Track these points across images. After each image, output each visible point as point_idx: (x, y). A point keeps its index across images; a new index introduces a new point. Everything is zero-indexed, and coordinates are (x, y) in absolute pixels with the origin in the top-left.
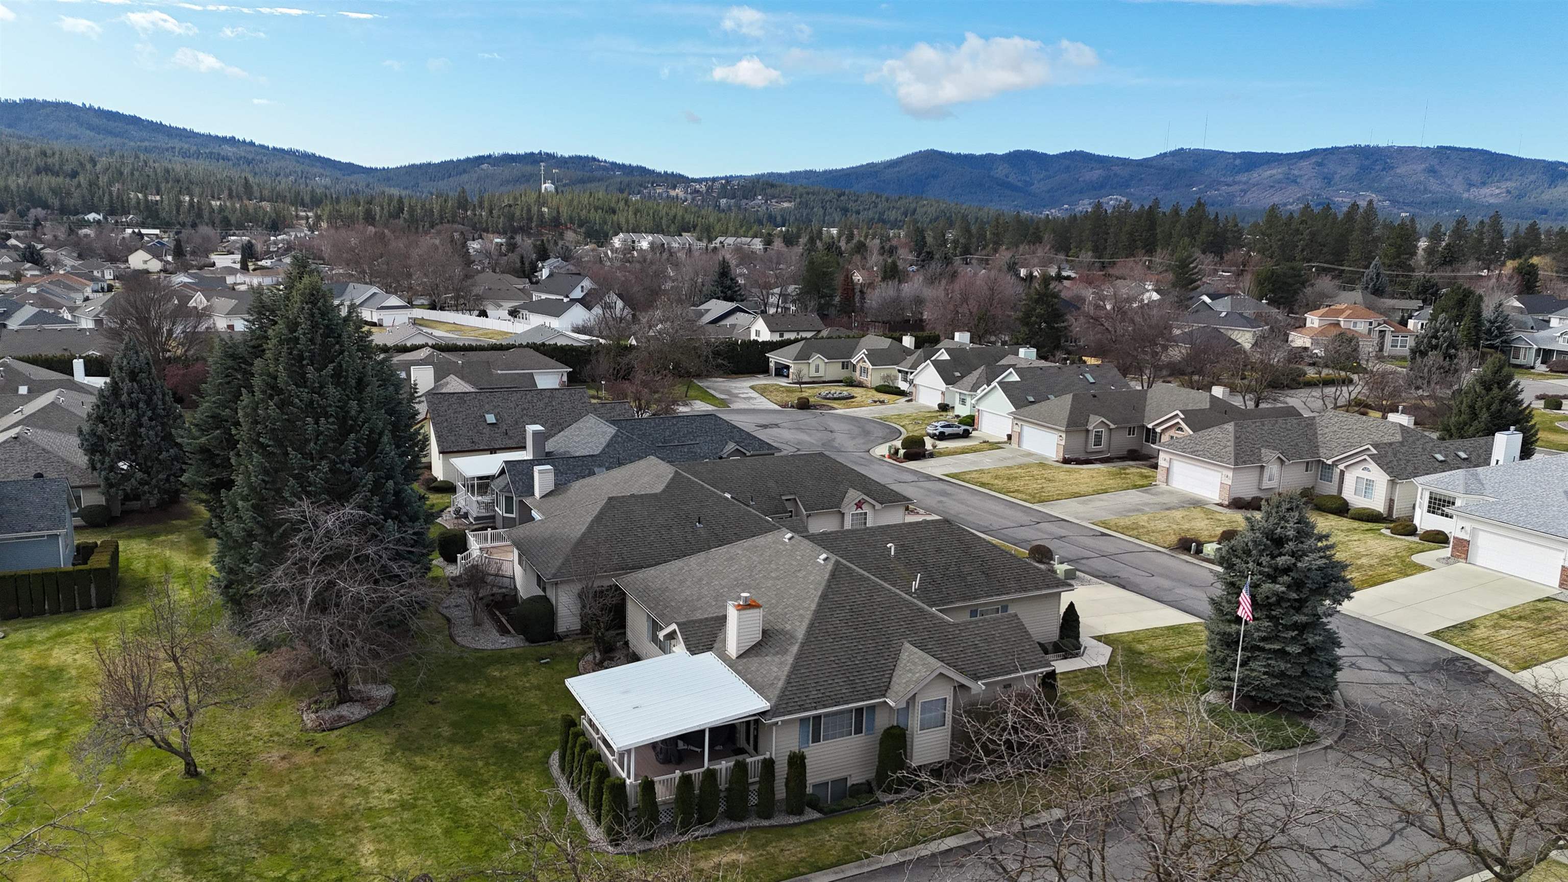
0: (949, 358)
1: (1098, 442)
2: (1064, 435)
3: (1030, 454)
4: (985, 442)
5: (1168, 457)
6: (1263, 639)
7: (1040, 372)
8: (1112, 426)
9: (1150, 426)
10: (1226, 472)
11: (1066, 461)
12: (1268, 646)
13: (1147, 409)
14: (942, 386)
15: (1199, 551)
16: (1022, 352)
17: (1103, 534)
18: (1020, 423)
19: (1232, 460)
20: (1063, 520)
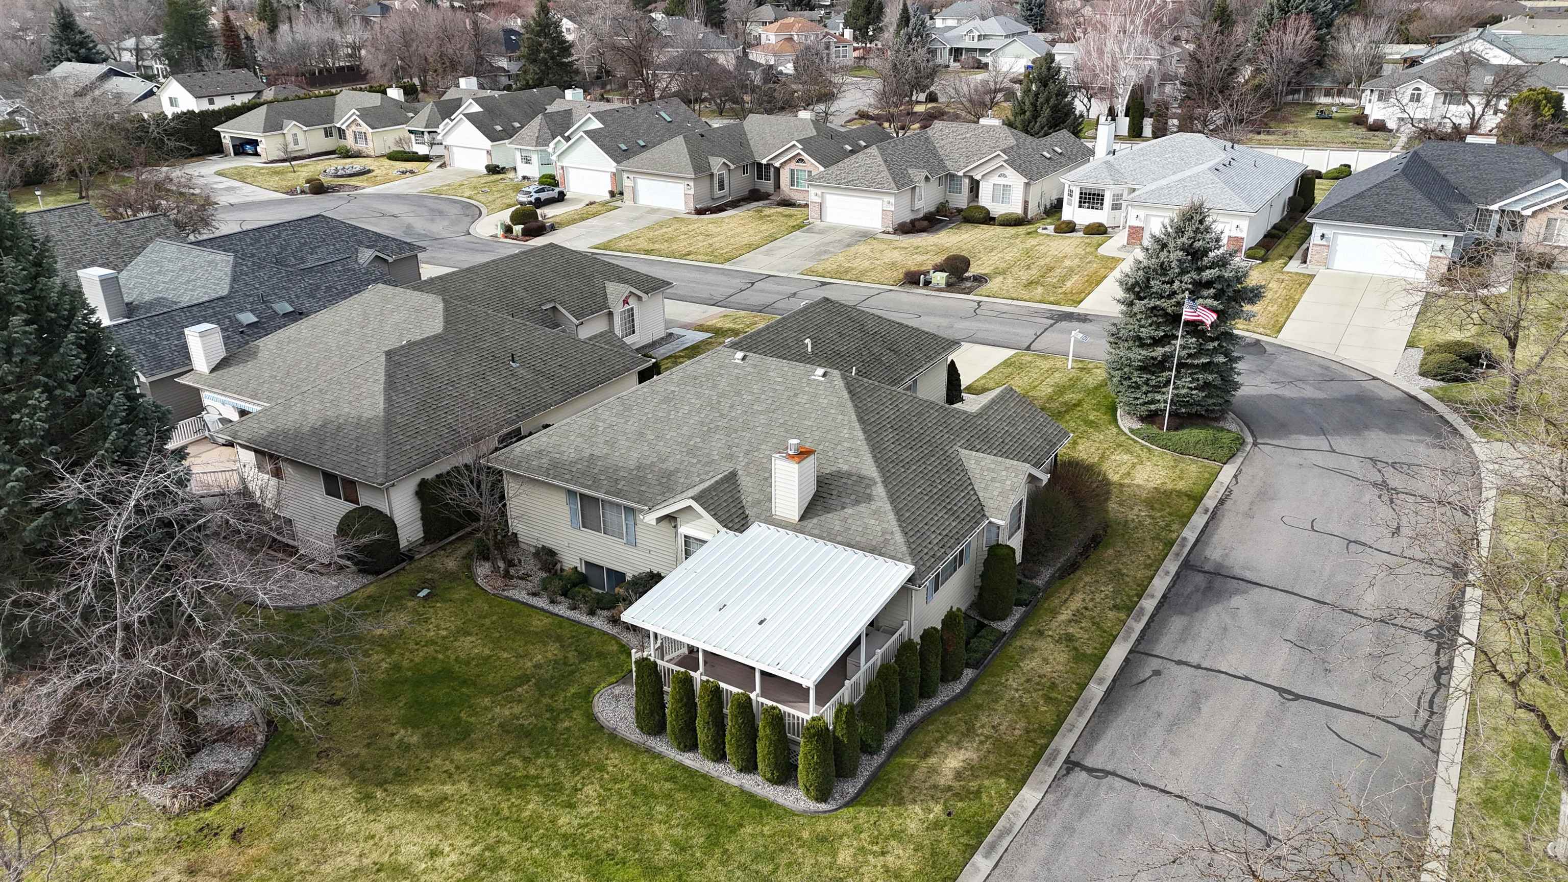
0: (480, 109)
1: (722, 187)
2: (692, 184)
3: (653, 211)
4: (592, 203)
5: (819, 192)
6: (1190, 356)
7: (617, 115)
8: (732, 167)
9: (764, 162)
10: (887, 199)
11: (700, 212)
12: (1196, 362)
13: (752, 143)
14: (487, 143)
15: (927, 283)
16: (569, 94)
17: (824, 284)
18: (631, 176)
19: (893, 185)
20: (770, 276)
